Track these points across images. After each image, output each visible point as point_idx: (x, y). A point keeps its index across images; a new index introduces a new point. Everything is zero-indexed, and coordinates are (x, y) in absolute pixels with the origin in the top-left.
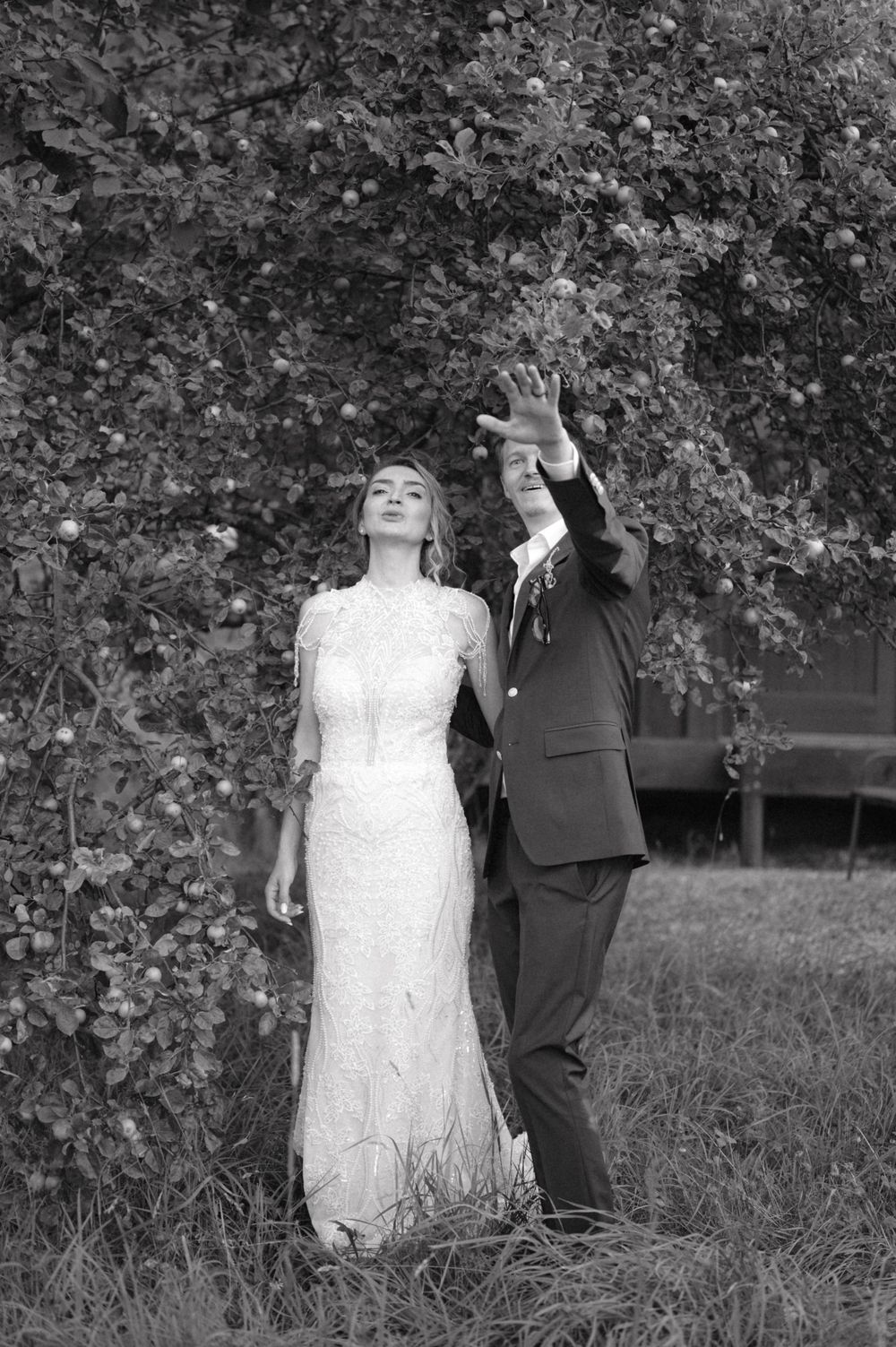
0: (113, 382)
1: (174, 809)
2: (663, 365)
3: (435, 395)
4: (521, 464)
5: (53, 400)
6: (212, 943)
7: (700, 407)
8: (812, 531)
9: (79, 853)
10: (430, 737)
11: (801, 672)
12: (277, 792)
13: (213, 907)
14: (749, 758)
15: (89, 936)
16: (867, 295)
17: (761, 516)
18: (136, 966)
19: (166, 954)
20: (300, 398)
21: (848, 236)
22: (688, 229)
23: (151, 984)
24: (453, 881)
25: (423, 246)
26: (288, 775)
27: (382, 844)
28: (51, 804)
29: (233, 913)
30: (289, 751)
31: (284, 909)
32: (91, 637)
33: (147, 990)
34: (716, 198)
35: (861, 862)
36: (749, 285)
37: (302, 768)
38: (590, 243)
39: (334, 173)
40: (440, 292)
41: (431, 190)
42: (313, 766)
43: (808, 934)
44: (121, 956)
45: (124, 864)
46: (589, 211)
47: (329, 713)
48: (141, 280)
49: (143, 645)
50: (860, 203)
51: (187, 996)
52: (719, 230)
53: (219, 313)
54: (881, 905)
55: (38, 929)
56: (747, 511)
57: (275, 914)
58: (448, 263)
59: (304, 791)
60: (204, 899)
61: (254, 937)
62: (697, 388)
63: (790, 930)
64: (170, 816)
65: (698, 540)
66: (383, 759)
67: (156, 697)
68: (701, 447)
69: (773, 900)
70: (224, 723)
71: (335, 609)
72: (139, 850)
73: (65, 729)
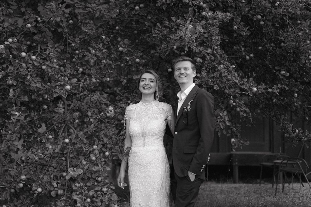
0: (80, 56)
1: (94, 158)
2: (215, 47)
3: (158, 54)
4: (179, 71)
5: (65, 61)
6: (103, 192)
7: (224, 57)
8: (253, 86)
9: (69, 169)
10: (159, 140)
11: (250, 126)
12: (121, 155)
13: (104, 183)
14: (238, 147)
15: (72, 191)
16: (265, 31)
17: (240, 83)
18: (84, 198)
19: (92, 195)
20: (126, 57)
21: (259, 17)
22: (220, 15)
23: (88, 202)
24: (165, 176)
25: (155, 19)
26: (123, 150)
27: (147, 167)
28: (63, 158)
29: (109, 184)
30: (123, 144)
31: (122, 184)
32: (74, 117)
33: (87, 204)
34: (227, 7)
35: (262, 182)
36: (235, 29)
37: (127, 149)
38: (196, 17)
39: (133, 3)
40: (160, 29)
41: (157, 5)
42: (129, 148)
43: (251, 197)
44: (80, 196)
45: (81, 172)
46: (196, 7)
47: (133, 135)
48: (86, 31)
49: (87, 119)
50: (262, 9)
51: (97, 205)
52: (228, 14)
53: (105, 39)
54: (269, 191)
55: (59, 189)
56: (237, 81)
57: (119, 186)
58: (161, 23)
59: (127, 154)
60: (101, 181)
61: (114, 191)
62: (223, 52)
63: (247, 196)
64: (93, 160)
65: (225, 90)
66: (147, 146)
67: (90, 131)
68: (225, 66)
69: (242, 190)
70: (107, 138)
71: (134, 109)
72: (85, 169)
73: (67, 139)
